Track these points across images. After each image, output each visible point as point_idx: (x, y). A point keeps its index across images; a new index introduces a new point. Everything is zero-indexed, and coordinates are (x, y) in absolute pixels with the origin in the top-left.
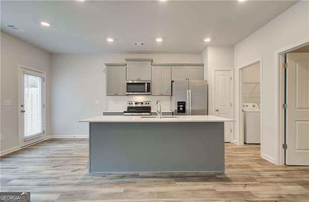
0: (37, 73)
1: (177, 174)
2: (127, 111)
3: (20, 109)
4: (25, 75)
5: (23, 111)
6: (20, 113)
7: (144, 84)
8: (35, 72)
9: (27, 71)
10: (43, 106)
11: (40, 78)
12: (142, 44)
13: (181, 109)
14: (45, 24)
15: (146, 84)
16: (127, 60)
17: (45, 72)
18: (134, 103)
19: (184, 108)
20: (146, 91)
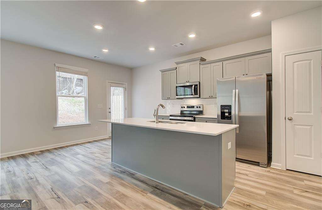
0: (120, 85)
1: (165, 187)
2: (180, 115)
3: (108, 110)
4: (112, 87)
5: (110, 112)
6: (108, 113)
7: (192, 86)
8: (118, 85)
9: (113, 85)
10: (125, 109)
11: (123, 88)
12: (182, 44)
13: (227, 114)
14: (105, 51)
15: (193, 86)
16: (177, 63)
17: (126, 84)
18: (186, 107)
19: (230, 113)
20: (194, 94)
